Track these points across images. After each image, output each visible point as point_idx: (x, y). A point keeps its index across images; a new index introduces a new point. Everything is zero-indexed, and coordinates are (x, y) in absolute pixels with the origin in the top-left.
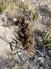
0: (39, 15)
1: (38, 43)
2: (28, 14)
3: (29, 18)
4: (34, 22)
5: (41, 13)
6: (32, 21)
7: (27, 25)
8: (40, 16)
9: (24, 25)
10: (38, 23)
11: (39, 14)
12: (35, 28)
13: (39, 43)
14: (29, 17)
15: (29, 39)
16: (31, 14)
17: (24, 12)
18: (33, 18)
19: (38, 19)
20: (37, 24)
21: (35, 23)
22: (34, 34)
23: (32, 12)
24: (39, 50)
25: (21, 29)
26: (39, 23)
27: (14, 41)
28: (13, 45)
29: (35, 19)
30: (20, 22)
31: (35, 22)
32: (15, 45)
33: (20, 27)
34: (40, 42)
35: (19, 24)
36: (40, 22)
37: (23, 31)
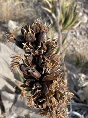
0: (81, 14)
1: (77, 91)
2: (50, 11)
3: (52, 22)
4: (66, 32)
5: (85, 7)
6: (62, 31)
7: (49, 47)
8: (82, 16)
9: (42, 48)
10: (78, 34)
11: (78, 9)
12: (68, 48)
13: (80, 91)
14: (53, 19)
15: (53, 86)
16: (59, 11)
17: (37, 5)
18: (63, 21)
19: (78, 25)
20: (74, 38)
21: (69, 35)
22: (67, 67)
23: (61, 4)
24: (79, 111)
25: (31, 59)
26: (81, 34)
27: (10, 87)
28: (6, 99)
29: (69, 22)
30: (30, 40)
31: (70, 33)
32: (12, 96)
33: (30, 53)
34: (82, 88)
35: (28, 44)
36: (83, 33)
37: (37, 62)
